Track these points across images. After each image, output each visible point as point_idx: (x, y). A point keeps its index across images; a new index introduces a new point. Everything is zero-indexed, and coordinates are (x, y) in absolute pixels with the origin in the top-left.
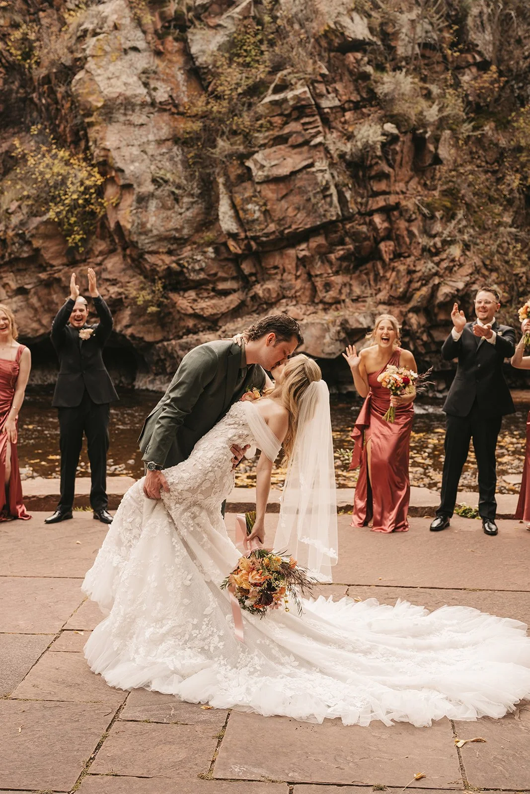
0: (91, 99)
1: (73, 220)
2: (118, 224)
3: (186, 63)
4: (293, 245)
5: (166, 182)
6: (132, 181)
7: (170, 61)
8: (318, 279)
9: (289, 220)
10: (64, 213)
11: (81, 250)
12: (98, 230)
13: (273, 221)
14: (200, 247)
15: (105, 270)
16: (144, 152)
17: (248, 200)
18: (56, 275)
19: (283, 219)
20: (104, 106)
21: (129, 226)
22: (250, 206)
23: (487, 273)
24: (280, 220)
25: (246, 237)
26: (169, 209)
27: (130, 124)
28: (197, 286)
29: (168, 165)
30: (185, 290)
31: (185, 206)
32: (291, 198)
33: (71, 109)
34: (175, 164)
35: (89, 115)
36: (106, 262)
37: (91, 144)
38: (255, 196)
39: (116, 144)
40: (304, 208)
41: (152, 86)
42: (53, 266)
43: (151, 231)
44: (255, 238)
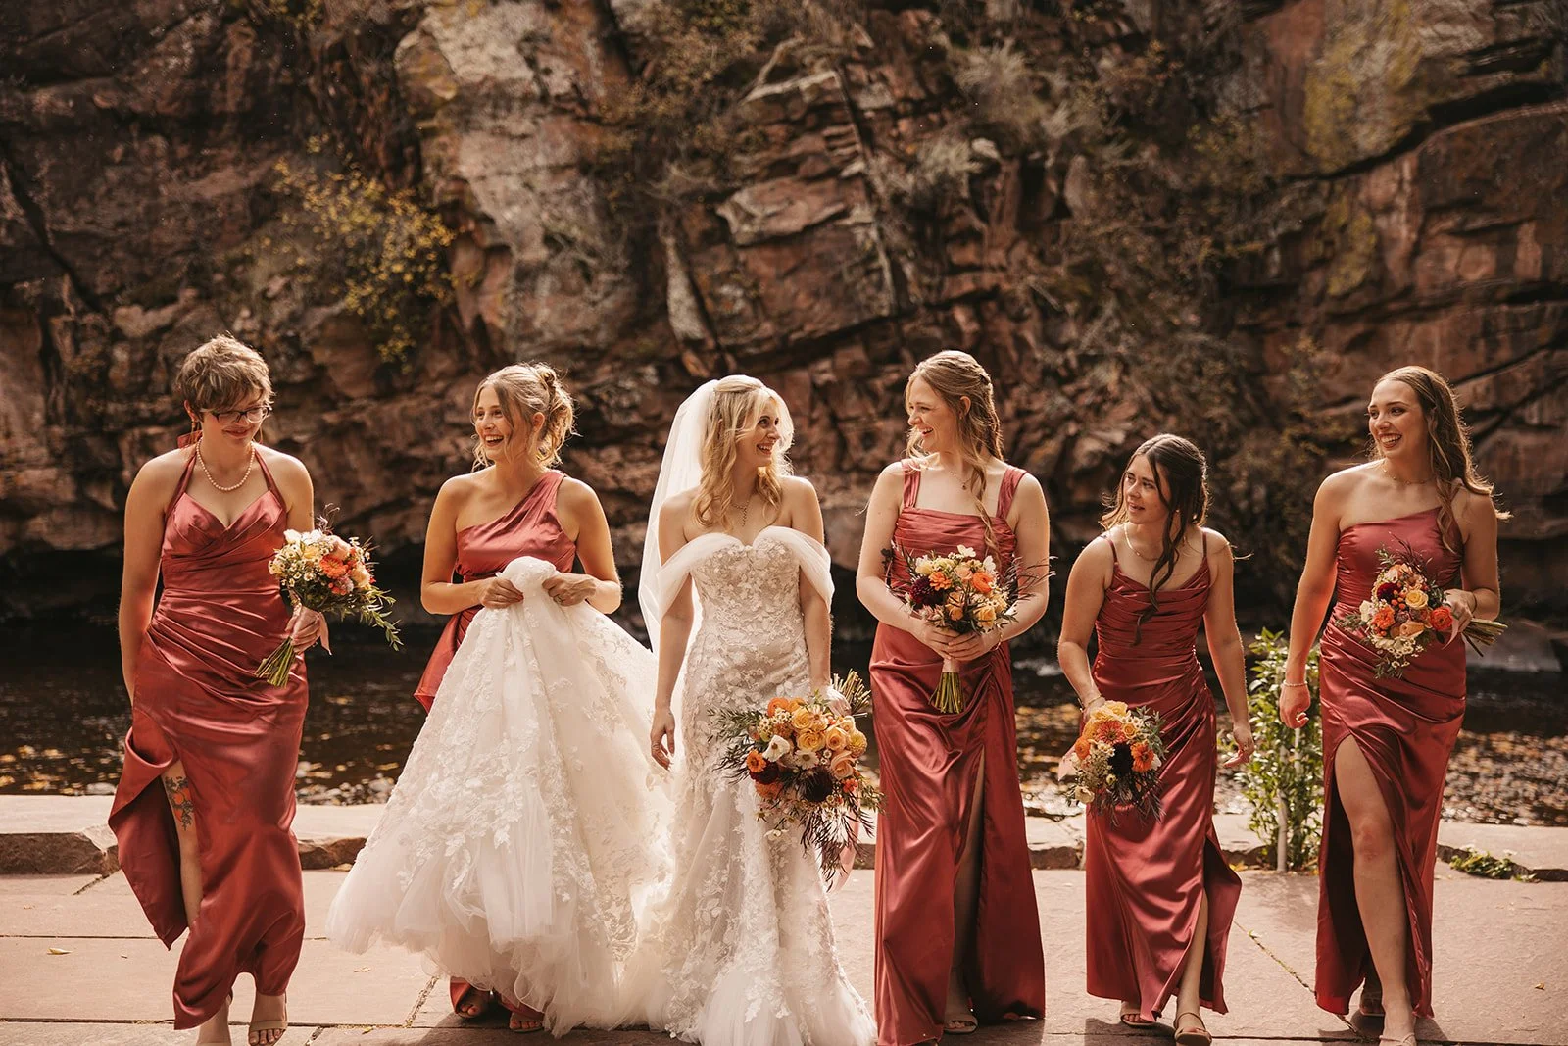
0: (431, 84)
1: (391, 312)
2: (479, 320)
3: (602, 25)
4: (803, 364)
5: (571, 242)
6: (507, 239)
7: (573, 21)
8: (850, 426)
9: (798, 316)
10: (375, 299)
11: (406, 369)
12: (437, 333)
13: (768, 318)
14: (631, 366)
15: (452, 406)
16: (528, 186)
17: (724, 279)
18: (357, 417)
19: (789, 313)
20: (457, 99)
21: (501, 324)
22: (726, 290)
23: (1159, 415)
24: (782, 315)
25: (718, 348)
26: (574, 294)
27: (502, 133)
28: (625, 438)
29: (571, 212)
30: (601, 446)
31: (602, 289)
32: (803, 274)
33: (387, 106)
34: (583, 210)
35: (429, 114)
36: (452, 392)
37: (428, 169)
38: (735, 271)
39: (477, 170)
40: (829, 293)
41: (542, 65)
42: (349, 399)
43: (540, 334)
44: (732, 349)
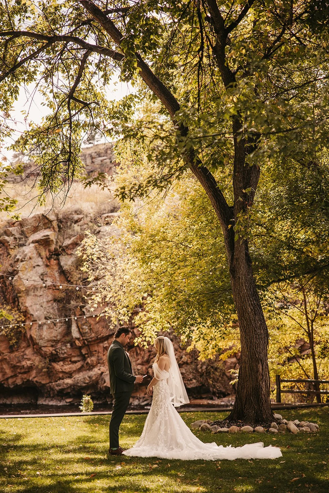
0: (20, 287)
1: (12, 334)
2: (31, 336)
3: (59, 269)
4: (103, 342)
5: (50, 318)
6: (36, 319)
7: (53, 269)
9: (100, 332)
10: (9, 332)
11: (16, 346)
12: (23, 338)
13: (93, 333)
14: (65, 344)
15: (25, 354)
16: (42, 306)
17: (83, 325)
18: (5, 357)
19: (98, 331)
20: (25, 290)
21: (35, 337)
22: (84, 327)
23: (181, 351)
24: (96, 332)
25: (83, 339)
26: (52, 329)
27: (36, 295)
28: (64, 360)
29: (51, 311)
30: (59, 362)
31: (58, 327)
32: (100, 323)
33: (12, 290)
34: (54, 310)
35: (20, 293)
36: (26, 351)
37: (20, 304)
38: (86, 323)
39: (30, 305)
40: (106, 327)
41: (45, 280)
42: (3, 353)
43: (44, 338)
44: (86, 340)
